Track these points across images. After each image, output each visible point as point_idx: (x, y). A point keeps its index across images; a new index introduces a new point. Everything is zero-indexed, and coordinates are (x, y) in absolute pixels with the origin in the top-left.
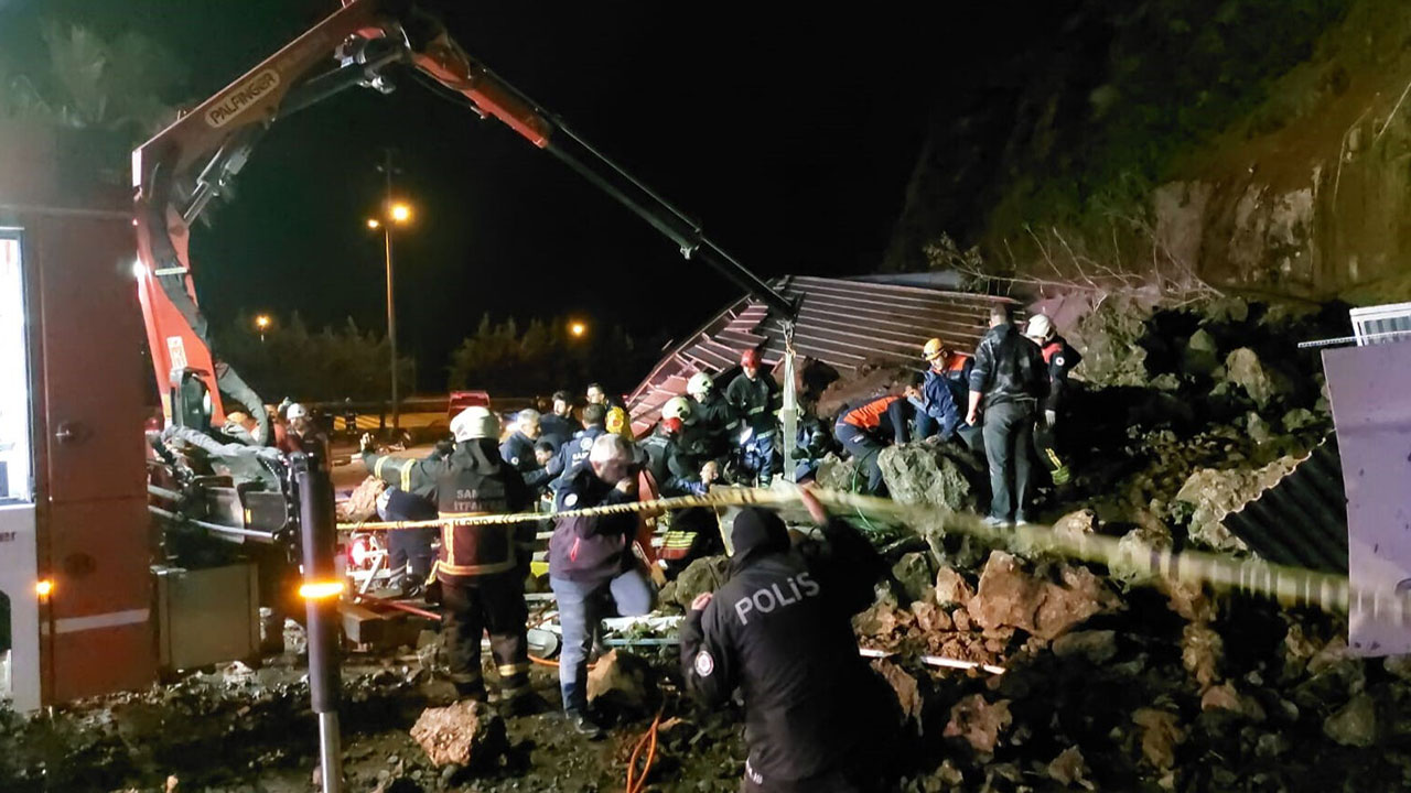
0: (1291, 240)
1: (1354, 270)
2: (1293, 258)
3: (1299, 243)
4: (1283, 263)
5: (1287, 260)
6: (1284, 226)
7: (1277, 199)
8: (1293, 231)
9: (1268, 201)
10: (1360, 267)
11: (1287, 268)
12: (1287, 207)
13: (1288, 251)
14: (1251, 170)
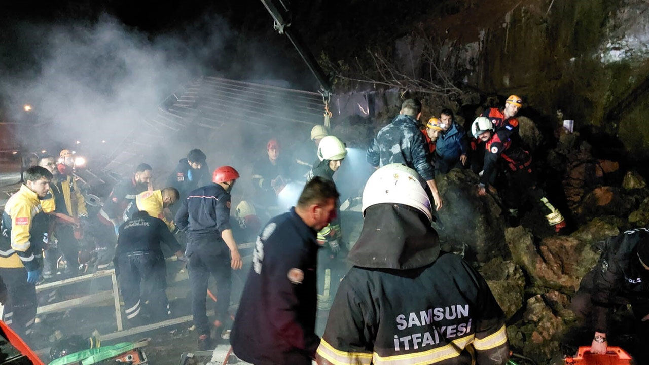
0: (468, 67)
1: (507, 82)
2: (469, 76)
3: (472, 69)
4: (464, 78)
5: (466, 77)
6: (465, 60)
7: (461, 47)
8: (470, 62)
9: (456, 47)
10: (510, 80)
11: (466, 81)
12: (467, 51)
13: (467, 72)
14: (447, 32)
